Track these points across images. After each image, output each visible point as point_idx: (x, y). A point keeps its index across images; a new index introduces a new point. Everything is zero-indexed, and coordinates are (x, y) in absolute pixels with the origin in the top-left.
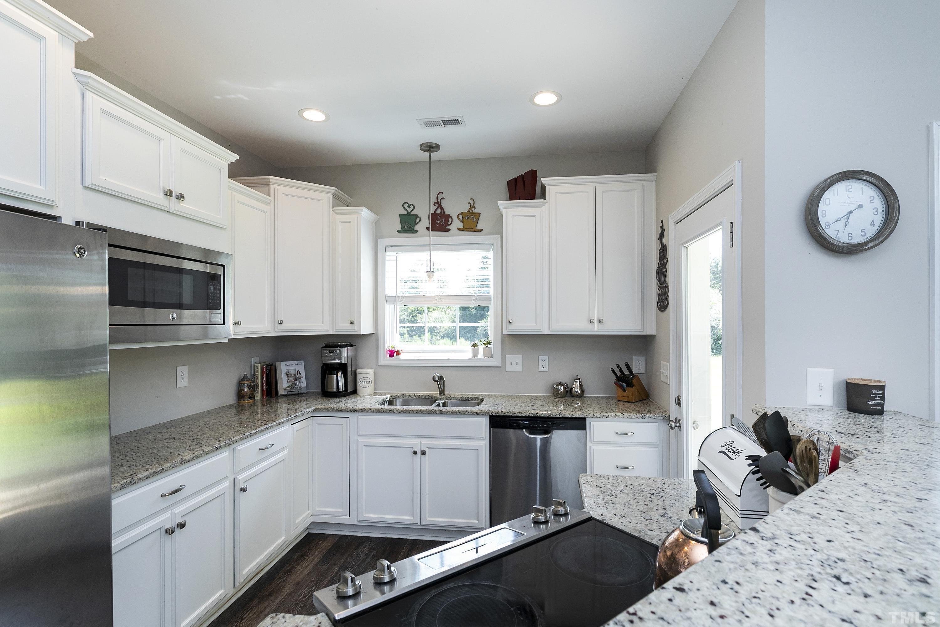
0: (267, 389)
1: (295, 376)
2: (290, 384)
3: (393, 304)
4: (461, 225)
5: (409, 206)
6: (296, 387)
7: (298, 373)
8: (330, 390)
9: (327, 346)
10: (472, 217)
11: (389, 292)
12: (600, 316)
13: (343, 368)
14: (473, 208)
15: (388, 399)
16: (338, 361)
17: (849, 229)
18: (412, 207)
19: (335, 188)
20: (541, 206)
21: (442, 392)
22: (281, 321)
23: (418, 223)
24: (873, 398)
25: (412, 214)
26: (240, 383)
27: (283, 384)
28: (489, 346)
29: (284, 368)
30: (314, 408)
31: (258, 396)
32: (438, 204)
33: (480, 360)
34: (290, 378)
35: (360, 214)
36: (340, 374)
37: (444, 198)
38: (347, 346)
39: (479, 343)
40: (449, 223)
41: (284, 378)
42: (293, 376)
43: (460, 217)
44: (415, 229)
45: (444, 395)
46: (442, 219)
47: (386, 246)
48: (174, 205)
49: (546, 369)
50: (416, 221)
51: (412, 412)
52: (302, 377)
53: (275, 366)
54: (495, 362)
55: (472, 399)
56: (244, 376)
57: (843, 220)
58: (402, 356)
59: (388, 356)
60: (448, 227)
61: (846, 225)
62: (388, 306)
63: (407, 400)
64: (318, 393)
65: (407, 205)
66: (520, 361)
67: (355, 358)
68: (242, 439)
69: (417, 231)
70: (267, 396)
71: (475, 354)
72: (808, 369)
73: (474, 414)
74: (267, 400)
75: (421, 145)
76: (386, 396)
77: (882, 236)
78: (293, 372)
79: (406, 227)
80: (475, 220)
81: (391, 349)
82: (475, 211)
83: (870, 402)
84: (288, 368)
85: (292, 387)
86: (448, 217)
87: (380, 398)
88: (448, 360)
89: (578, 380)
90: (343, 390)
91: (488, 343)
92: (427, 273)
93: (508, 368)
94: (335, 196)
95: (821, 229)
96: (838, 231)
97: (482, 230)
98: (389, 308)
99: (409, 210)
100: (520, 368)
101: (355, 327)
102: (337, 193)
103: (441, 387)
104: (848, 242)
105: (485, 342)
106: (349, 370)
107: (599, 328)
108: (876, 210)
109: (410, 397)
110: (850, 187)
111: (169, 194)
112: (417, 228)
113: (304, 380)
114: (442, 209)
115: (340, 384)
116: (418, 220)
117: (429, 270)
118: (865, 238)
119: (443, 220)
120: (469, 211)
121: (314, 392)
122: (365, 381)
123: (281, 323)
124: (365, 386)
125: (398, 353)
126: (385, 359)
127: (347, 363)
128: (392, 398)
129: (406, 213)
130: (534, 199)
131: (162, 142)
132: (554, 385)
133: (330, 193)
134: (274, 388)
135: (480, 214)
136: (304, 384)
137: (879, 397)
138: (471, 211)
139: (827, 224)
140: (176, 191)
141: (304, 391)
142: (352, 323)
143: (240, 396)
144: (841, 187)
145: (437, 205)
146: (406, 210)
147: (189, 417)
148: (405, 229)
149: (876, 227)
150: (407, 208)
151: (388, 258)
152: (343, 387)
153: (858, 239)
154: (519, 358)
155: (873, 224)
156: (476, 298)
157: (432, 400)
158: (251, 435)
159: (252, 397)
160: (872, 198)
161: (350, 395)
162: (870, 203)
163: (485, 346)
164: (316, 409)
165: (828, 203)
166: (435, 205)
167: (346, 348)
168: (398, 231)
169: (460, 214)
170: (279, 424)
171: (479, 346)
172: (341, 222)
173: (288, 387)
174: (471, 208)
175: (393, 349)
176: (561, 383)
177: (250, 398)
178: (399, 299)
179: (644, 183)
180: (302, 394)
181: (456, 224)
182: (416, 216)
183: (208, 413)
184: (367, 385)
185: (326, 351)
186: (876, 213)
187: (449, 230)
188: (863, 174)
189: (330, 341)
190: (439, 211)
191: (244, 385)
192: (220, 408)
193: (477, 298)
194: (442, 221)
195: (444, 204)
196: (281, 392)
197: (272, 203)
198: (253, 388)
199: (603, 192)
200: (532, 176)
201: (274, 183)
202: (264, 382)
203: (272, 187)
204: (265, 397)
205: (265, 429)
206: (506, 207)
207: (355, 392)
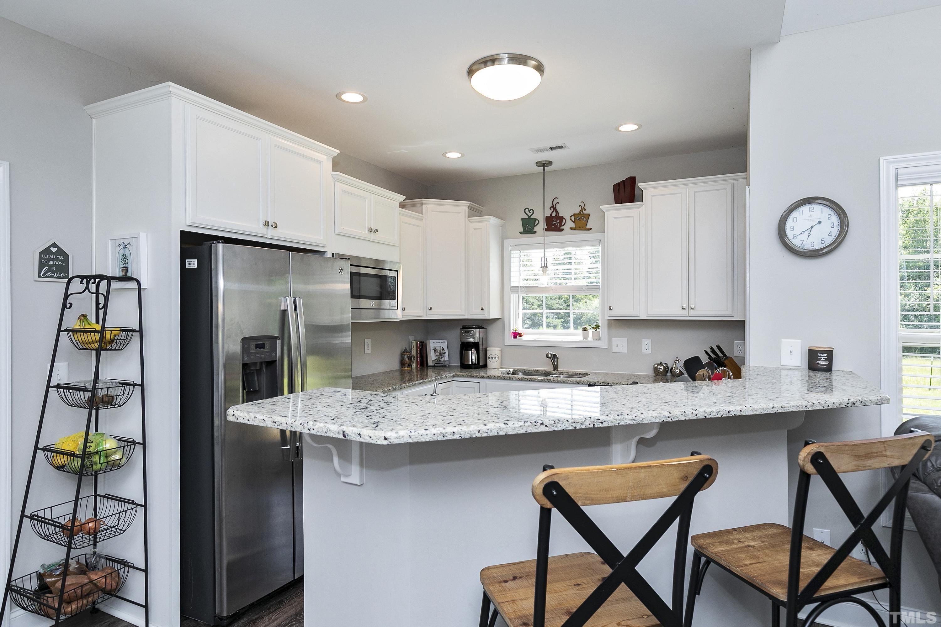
0: (420, 360)
1: (440, 351)
2: (437, 358)
3: (517, 294)
4: (573, 225)
5: (529, 211)
6: (441, 360)
7: (443, 349)
8: (466, 363)
9: (464, 328)
10: (583, 217)
11: (513, 284)
12: (692, 303)
13: (476, 345)
14: (584, 210)
15: (511, 372)
16: (472, 340)
17: (811, 239)
18: (531, 211)
19: (469, 202)
20: (639, 208)
21: (556, 368)
22: (430, 307)
23: (537, 225)
24: (820, 359)
25: (531, 217)
26: (402, 354)
27: (432, 357)
28: (598, 330)
29: (433, 345)
30: (454, 374)
31: (414, 366)
32: (554, 208)
33: (590, 342)
34: (437, 353)
35: (488, 221)
36: (473, 350)
37: (558, 203)
38: (479, 328)
39: (589, 327)
40: (563, 224)
41: (432, 352)
42: (439, 351)
43: (573, 218)
44: (534, 230)
45: (558, 370)
46: (556, 221)
47: (511, 246)
48: (372, 236)
49: (650, 351)
50: (535, 224)
51: (527, 380)
52: (445, 353)
53: (426, 343)
54: (603, 344)
55: (581, 375)
56: (405, 349)
57: (807, 233)
58: (524, 338)
59: (513, 338)
60: (562, 228)
61: (809, 236)
62: (512, 295)
63: (526, 373)
64: (458, 366)
65: (528, 210)
66: (626, 344)
67: (486, 338)
68: (408, 386)
69: (536, 232)
70: (420, 366)
71: (585, 338)
72: (782, 339)
73: (575, 383)
74: (420, 369)
75: (537, 163)
76: (510, 370)
77: (835, 244)
78: (439, 348)
79: (527, 229)
80: (585, 220)
81: (514, 331)
82: (585, 212)
83: (817, 362)
84: (435, 345)
85: (438, 360)
86: (562, 218)
87: (504, 370)
88: (562, 342)
89: (677, 361)
90: (476, 363)
91: (597, 327)
92: (541, 268)
93: (615, 349)
94: (470, 208)
95: (788, 240)
96: (803, 240)
97: (591, 229)
98: (513, 297)
99: (530, 214)
100: (625, 350)
101: (485, 312)
102: (471, 205)
103: (554, 363)
104: (811, 248)
105: (594, 326)
106: (481, 348)
107: (691, 314)
108: (833, 224)
109: (529, 372)
110: (812, 208)
111: (371, 230)
112: (536, 229)
113: (447, 355)
114: (557, 212)
115: (473, 357)
116: (537, 222)
117: (543, 266)
118: (824, 245)
119: (558, 221)
120: (580, 213)
121: (454, 366)
122: (494, 357)
123: (430, 309)
124: (493, 361)
125: (520, 335)
126: (509, 340)
127: (479, 342)
128: (515, 371)
129: (527, 217)
130: (633, 202)
131: (367, 199)
132: (655, 365)
133: (466, 206)
134: (425, 361)
135: (589, 214)
136: (447, 359)
137: (824, 358)
138: (582, 213)
139: (795, 236)
140: (374, 228)
141: (447, 364)
142: (482, 309)
143: (402, 364)
144: (805, 209)
145: (552, 209)
146: (527, 214)
147: (372, 374)
148: (526, 230)
149: (833, 236)
150: (528, 213)
151: (512, 256)
152: (476, 361)
153: (817, 246)
154: (624, 341)
155: (830, 234)
156: (585, 288)
157: (548, 374)
158: (413, 385)
159: (410, 365)
160: (830, 216)
161: (481, 368)
162: (828, 219)
163: (594, 330)
164: (455, 375)
165: (795, 221)
166: (551, 209)
167: (478, 330)
168: (521, 233)
169: (572, 216)
170: (430, 381)
171: (589, 330)
172: (474, 229)
173: (435, 360)
174: (581, 210)
175: (516, 332)
176: (661, 363)
177: (409, 366)
178: (521, 290)
179: (735, 182)
180: (446, 366)
181: (569, 224)
182: (535, 219)
183: (383, 373)
184: (496, 360)
185: (464, 331)
186: (833, 226)
187: (563, 230)
188: (820, 199)
189: (467, 324)
190: (554, 214)
191: (405, 356)
192: (390, 371)
193: (587, 288)
194: (557, 223)
195: (558, 207)
196: (430, 364)
197: (424, 220)
198: (410, 358)
199: (695, 192)
200: (632, 181)
201: (425, 203)
202: (419, 355)
203: (424, 206)
204: (419, 366)
205: (421, 382)
206: (608, 210)
207: (485, 366)
